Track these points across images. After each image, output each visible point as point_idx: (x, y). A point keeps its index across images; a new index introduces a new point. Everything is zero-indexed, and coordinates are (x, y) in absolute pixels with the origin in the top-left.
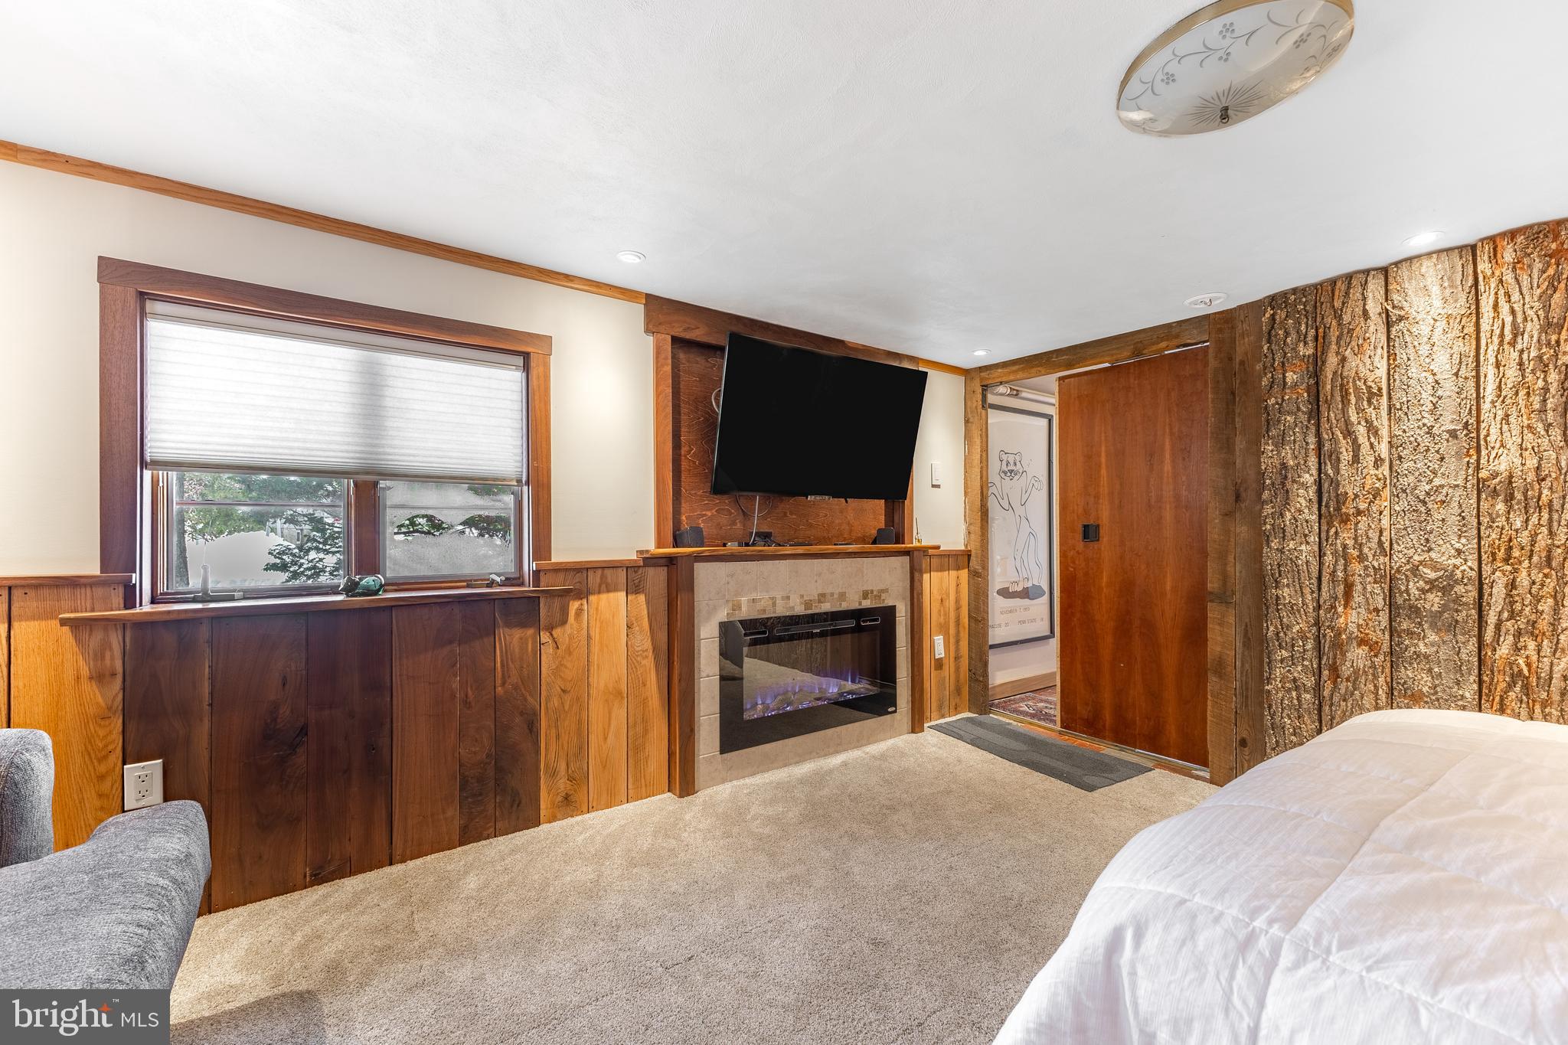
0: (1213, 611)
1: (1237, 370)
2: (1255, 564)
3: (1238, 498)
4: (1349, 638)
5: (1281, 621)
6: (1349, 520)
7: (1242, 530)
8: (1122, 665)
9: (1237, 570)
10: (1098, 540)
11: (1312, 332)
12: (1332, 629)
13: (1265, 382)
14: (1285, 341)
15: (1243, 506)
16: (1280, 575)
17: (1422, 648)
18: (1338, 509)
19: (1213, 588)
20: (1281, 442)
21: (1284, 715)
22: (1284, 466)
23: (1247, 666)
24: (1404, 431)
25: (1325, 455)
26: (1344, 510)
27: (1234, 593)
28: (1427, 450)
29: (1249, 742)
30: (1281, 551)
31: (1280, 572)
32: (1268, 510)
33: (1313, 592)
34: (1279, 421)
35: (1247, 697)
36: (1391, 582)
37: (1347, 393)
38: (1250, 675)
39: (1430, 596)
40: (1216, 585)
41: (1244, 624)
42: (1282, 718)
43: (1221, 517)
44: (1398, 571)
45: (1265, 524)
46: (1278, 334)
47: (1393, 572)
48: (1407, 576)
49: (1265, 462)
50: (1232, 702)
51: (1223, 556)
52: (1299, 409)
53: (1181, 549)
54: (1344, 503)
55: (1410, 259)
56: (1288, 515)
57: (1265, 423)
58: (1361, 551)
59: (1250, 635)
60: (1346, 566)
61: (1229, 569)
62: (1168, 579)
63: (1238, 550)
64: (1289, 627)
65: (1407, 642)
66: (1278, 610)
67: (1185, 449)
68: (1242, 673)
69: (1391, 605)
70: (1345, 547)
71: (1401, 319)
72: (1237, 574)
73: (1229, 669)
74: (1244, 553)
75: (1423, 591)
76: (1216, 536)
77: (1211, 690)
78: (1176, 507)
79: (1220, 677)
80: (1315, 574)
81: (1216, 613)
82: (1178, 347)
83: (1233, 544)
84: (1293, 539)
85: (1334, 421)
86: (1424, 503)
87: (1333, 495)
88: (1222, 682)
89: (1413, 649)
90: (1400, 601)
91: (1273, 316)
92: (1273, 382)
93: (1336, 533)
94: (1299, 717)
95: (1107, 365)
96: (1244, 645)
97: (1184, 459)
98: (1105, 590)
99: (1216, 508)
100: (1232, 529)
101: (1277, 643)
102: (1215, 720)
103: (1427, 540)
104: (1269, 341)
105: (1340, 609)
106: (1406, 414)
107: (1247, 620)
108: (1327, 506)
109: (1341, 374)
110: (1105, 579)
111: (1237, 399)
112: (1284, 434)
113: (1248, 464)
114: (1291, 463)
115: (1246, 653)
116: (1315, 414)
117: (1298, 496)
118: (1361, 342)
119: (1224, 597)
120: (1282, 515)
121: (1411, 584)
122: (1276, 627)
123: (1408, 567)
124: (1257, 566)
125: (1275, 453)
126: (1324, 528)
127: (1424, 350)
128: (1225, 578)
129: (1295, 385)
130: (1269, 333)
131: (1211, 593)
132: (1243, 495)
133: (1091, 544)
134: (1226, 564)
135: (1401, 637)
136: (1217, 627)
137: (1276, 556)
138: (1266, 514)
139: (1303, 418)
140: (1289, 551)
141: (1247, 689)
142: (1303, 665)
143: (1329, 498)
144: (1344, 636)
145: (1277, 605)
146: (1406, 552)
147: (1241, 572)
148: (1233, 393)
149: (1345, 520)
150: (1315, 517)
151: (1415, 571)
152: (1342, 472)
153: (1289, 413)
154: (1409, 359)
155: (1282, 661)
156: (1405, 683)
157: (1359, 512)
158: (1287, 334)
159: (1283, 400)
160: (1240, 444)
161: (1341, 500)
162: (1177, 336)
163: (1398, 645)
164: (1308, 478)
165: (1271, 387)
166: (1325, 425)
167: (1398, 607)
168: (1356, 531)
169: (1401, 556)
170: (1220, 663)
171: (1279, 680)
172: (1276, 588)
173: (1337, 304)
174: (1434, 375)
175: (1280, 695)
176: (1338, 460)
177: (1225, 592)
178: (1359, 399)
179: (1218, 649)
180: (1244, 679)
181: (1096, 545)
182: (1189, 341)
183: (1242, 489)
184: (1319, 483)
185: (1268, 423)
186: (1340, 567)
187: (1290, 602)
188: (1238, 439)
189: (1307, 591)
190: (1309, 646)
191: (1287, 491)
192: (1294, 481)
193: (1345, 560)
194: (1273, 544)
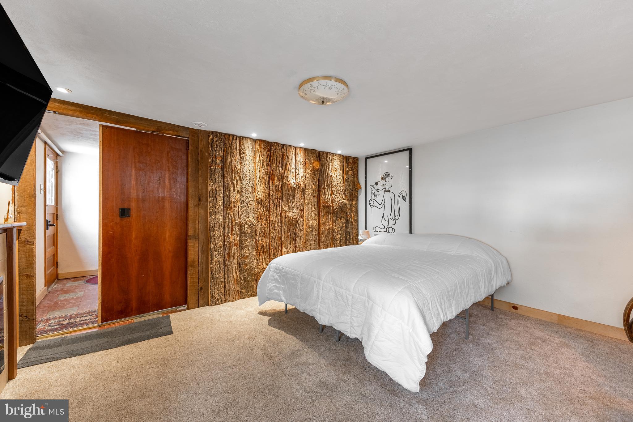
0: (191, 243)
1: (199, 153)
2: (205, 223)
3: (200, 200)
4: (233, 244)
5: (215, 242)
6: (232, 209)
7: (201, 211)
8: (143, 276)
9: (200, 227)
10: (130, 216)
11: (223, 148)
12: (228, 242)
13: (210, 160)
14: (216, 149)
15: (201, 203)
16: (215, 227)
17: (247, 244)
18: (229, 205)
19: (191, 234)
20: (215, 182)
21: (216, 273)
22: (216, 190)
23: (203, 261)
24: (243, 184)
25: (226, 188)
26: (231, 206)
27: (198, 235)
28: (248, 190)
29: (203, 288)
30: (215, 219)
31: (215, 226)
32: (211, 205)
33: (223, 232)
34: (215, 175)
35: (202, 272)
36: (240, 226)
37: (233, 171)
38: (203, 264)
39: (249, 229)
40: (192, 233)
41: (202, 246)
42: (215, 275)
43: (194, 206)
44: (242, 223)
45: (210, 210)
46: (214, 145)
47: (241, 224)
48: (244, 224)
49: (210, 188)
50: (197, 275)
51: (194, 221)
52: (219, 172)
53: (173, 220)
54: (231, 203)
55: (246, 138)
56: (217, 207)
57: (209, 175)
58: (235, 218)
59: (203, 249)
60: (231, 223)
61: (196, 226)
62: (167, 233)
63: (200, 219)
64: (217, 244)
65: (244, 243)
66: (214, 239)
67: (175, 178)
68: (201, 263)
69: (240, 233)
70: (231, 216)
71: (243, 153)
72: (199, 228)
73: (196, 263)
74: (202, 220)
75: (248, 228)
76: (192, 214)
77: (190, 273)
78: (171, 202)
79: (193, 267)
80: (223, 226)
81: (192, 243)
82: (175, 136)
83: (198, 216)
84: (218, 215)
85: (228, 178)
86: (247, 204)
87: (228, 201)
88: (194, 269)
89: (245, 244)
90: (242, 232)
91: (213, 138)
92: (213, 161)
93: (229, 213)
94: (220, 273)
95: (135, 129)
96: (202, 253)
97: (174, 182)
98: (133, 241)
99: (192, 203)
100: (198, 211)
101: (214, 250)
102: (191, 284)
103: (248, 215)
104: (211, 147)
105: (230, 236)
106: (244, 180)
107: (203, 244)
108: (226, 204)
109: (231, 164)
110: (134, 236)
111: (200, 164)
112: (216, 179)
113: (203, 188)
114: (218, 189)
115: (202, 256)
116: (223, 175)
117: (219, 201)
118: (235, 156)
119: (195, 237)
120: (215, 207)
121: (245, 226)
122: (214, 245)
123: (245, 222)
124: (206, 224)
125: (213, 185)
126: (225, 211)
127: (248, 163)
128: (195, 229)
129: (219, 164)
130: (212, 144)
131: (190, 236)
132: (202, 199)
133: (125, 219)
134: (195, 224)
135: (242, 241)
136: (192, 249)
137: (214, 221)
138: (210, 206)
139: (220, 175)
140: (217, 218)
141: (203, 269)
142: (221, 256)
143: (227, 202)
144: (231, 244)
145: (214, 237)
146: (244, 218)
147: (201, 227)
148: (198, 161)
149: (231, 209)
150: (223, 208)
151: (246, 223)
152: (231, 194)
153: (217, 173)
154: (245, 165)
155: (215, 256)
156: (243, 254)
157: (234, 207)
158: (217, 147)
159: (216, 168)
160: (201, 181)
161: (230, 202)
162: (177, 131)
163: (241, 244)
164: (221, 195)
165: (212, 163)
166: (226, 179)
167: (242, 233)
168: (234, 212)
169: (243, 219)
170: (193, 262)
171: (214, 262)
172: (214, 231)
173: (230, 143)
174: (249, 171)
175: (215, 267)
176: (230, 190)
177: (195, 235)
178: (235, 173)
179: (193, 257)
180: (201, 266)
181: (128, 219)
182: (181, 135)
183: (201, 197)
184: (224, 197)
185: (211, 175)
186: (230, 223)
187: (217, 235)
188: (200, 178)
189: (221, 231)
190: (222, 249)
191: (217, 199)
192: (218, 196)
193: (231, 221)
194: (213, 217)
